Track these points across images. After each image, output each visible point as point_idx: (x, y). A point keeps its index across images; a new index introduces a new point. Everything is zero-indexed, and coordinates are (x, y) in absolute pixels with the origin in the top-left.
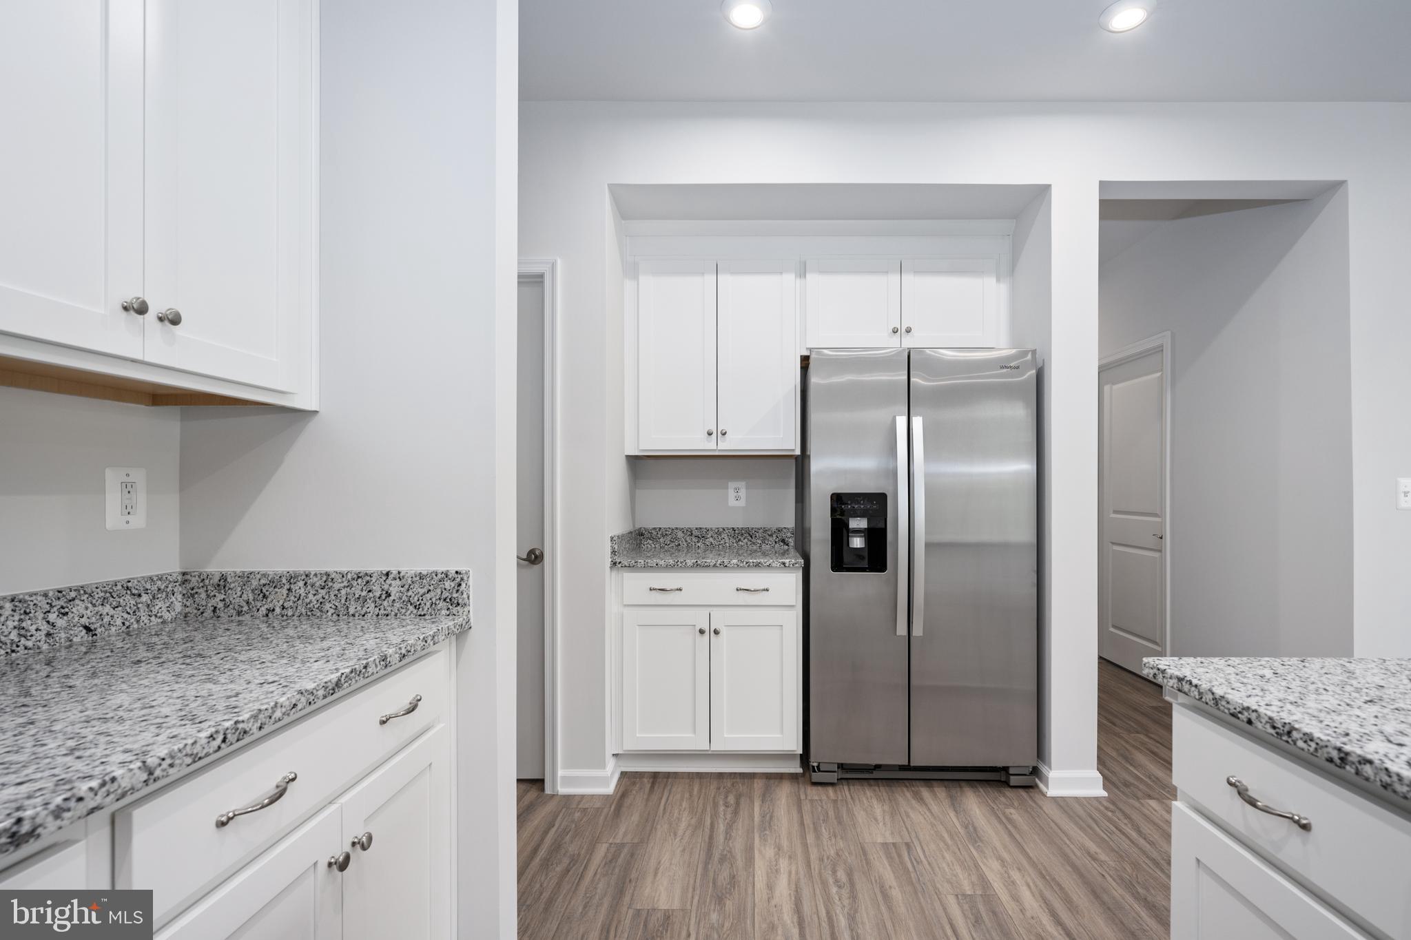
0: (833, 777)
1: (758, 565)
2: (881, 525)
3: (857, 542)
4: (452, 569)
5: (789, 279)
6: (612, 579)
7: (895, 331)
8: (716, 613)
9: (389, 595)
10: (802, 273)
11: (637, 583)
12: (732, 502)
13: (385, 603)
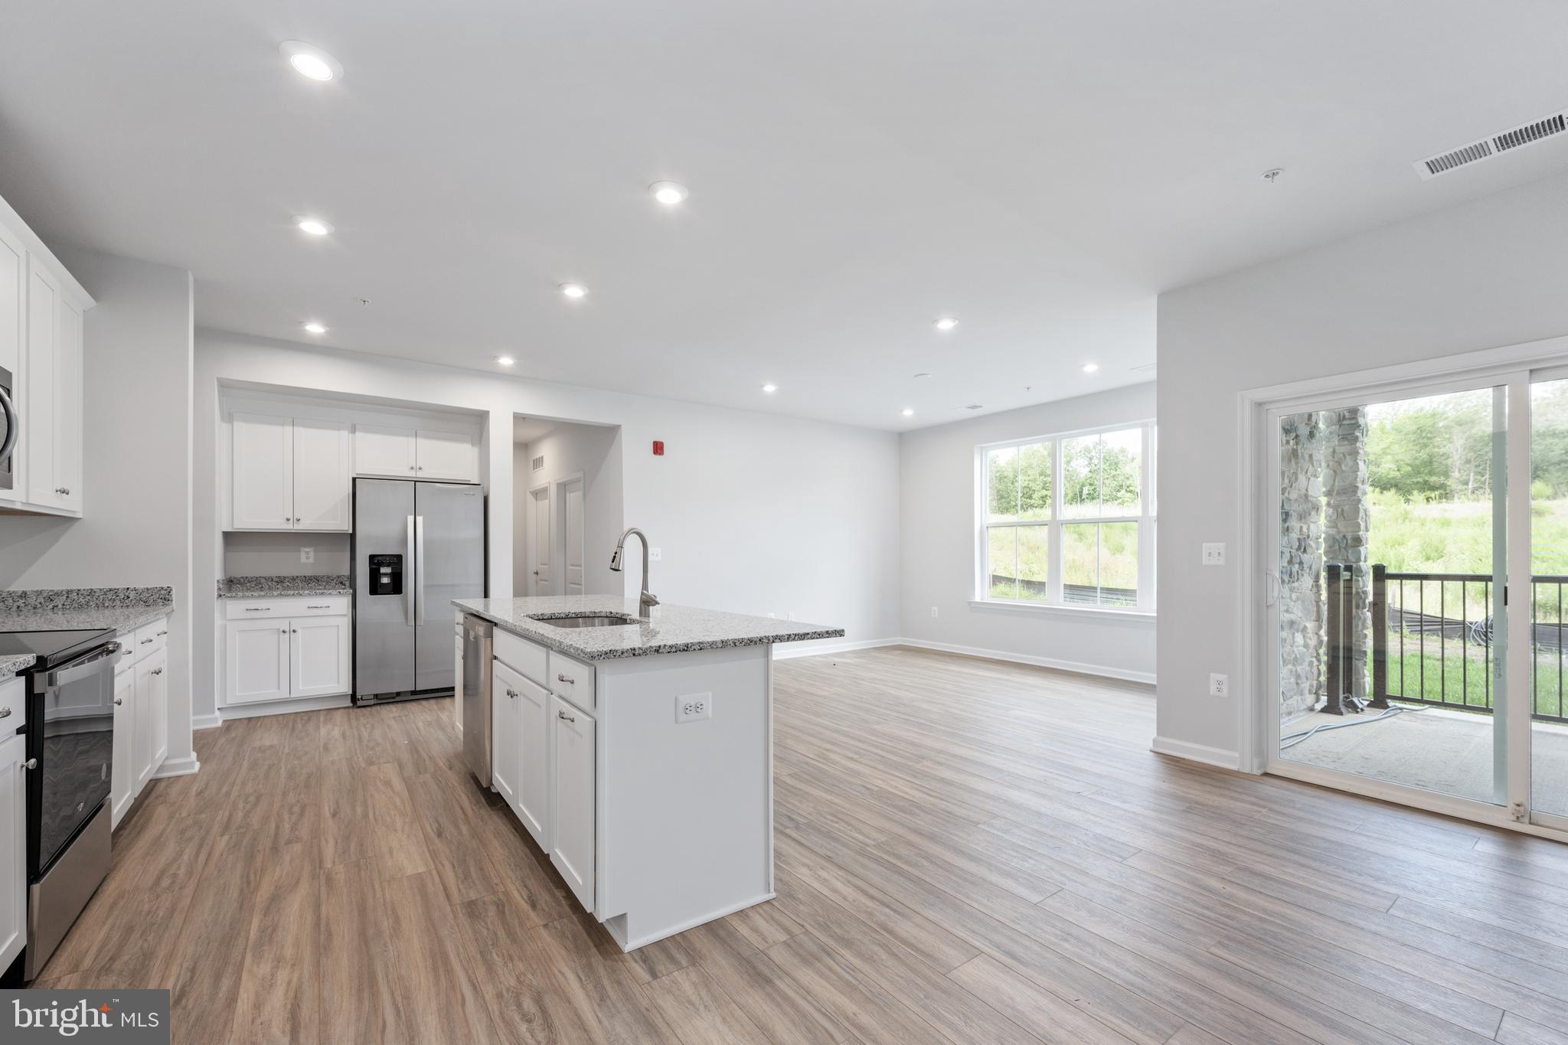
0: (372, 702)
1: (322, 594)
2: (399, 571)
3: (385, 580)
4: (165, 586)
5: (345, 434)
6: (217, 604)
7: (412, 468)
8: (293, 621)
9: (128, 597)
10: (353, 430)
11: (237, 607)
12: (303, 559)
13: (127, 601)
